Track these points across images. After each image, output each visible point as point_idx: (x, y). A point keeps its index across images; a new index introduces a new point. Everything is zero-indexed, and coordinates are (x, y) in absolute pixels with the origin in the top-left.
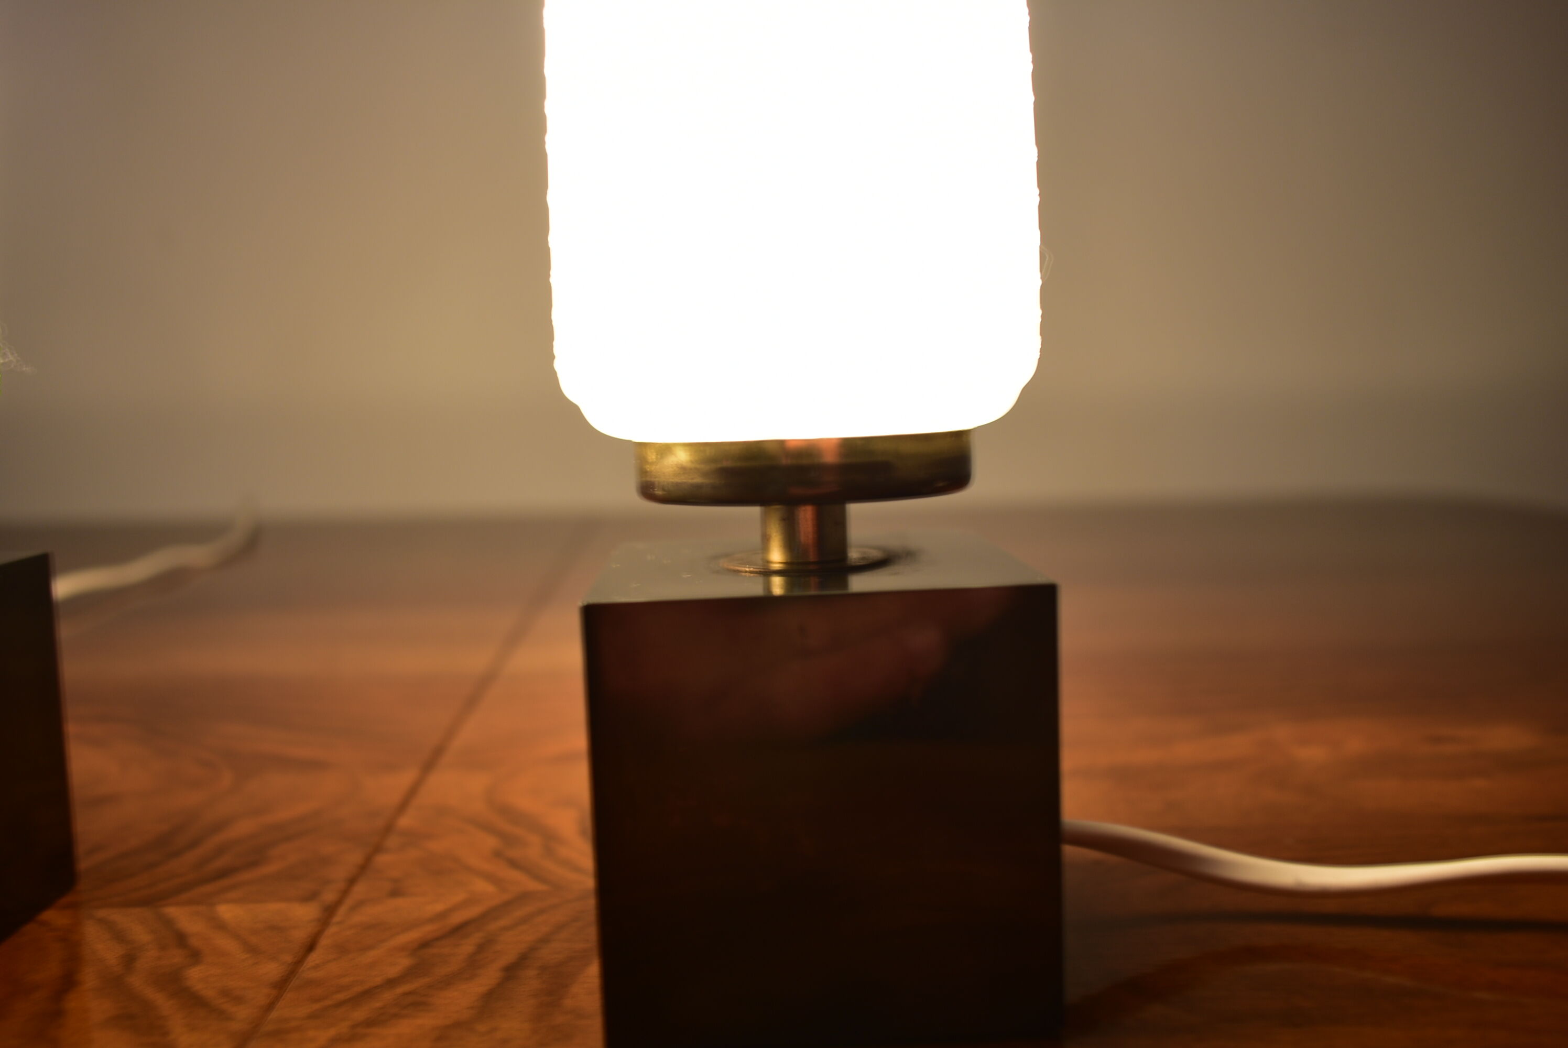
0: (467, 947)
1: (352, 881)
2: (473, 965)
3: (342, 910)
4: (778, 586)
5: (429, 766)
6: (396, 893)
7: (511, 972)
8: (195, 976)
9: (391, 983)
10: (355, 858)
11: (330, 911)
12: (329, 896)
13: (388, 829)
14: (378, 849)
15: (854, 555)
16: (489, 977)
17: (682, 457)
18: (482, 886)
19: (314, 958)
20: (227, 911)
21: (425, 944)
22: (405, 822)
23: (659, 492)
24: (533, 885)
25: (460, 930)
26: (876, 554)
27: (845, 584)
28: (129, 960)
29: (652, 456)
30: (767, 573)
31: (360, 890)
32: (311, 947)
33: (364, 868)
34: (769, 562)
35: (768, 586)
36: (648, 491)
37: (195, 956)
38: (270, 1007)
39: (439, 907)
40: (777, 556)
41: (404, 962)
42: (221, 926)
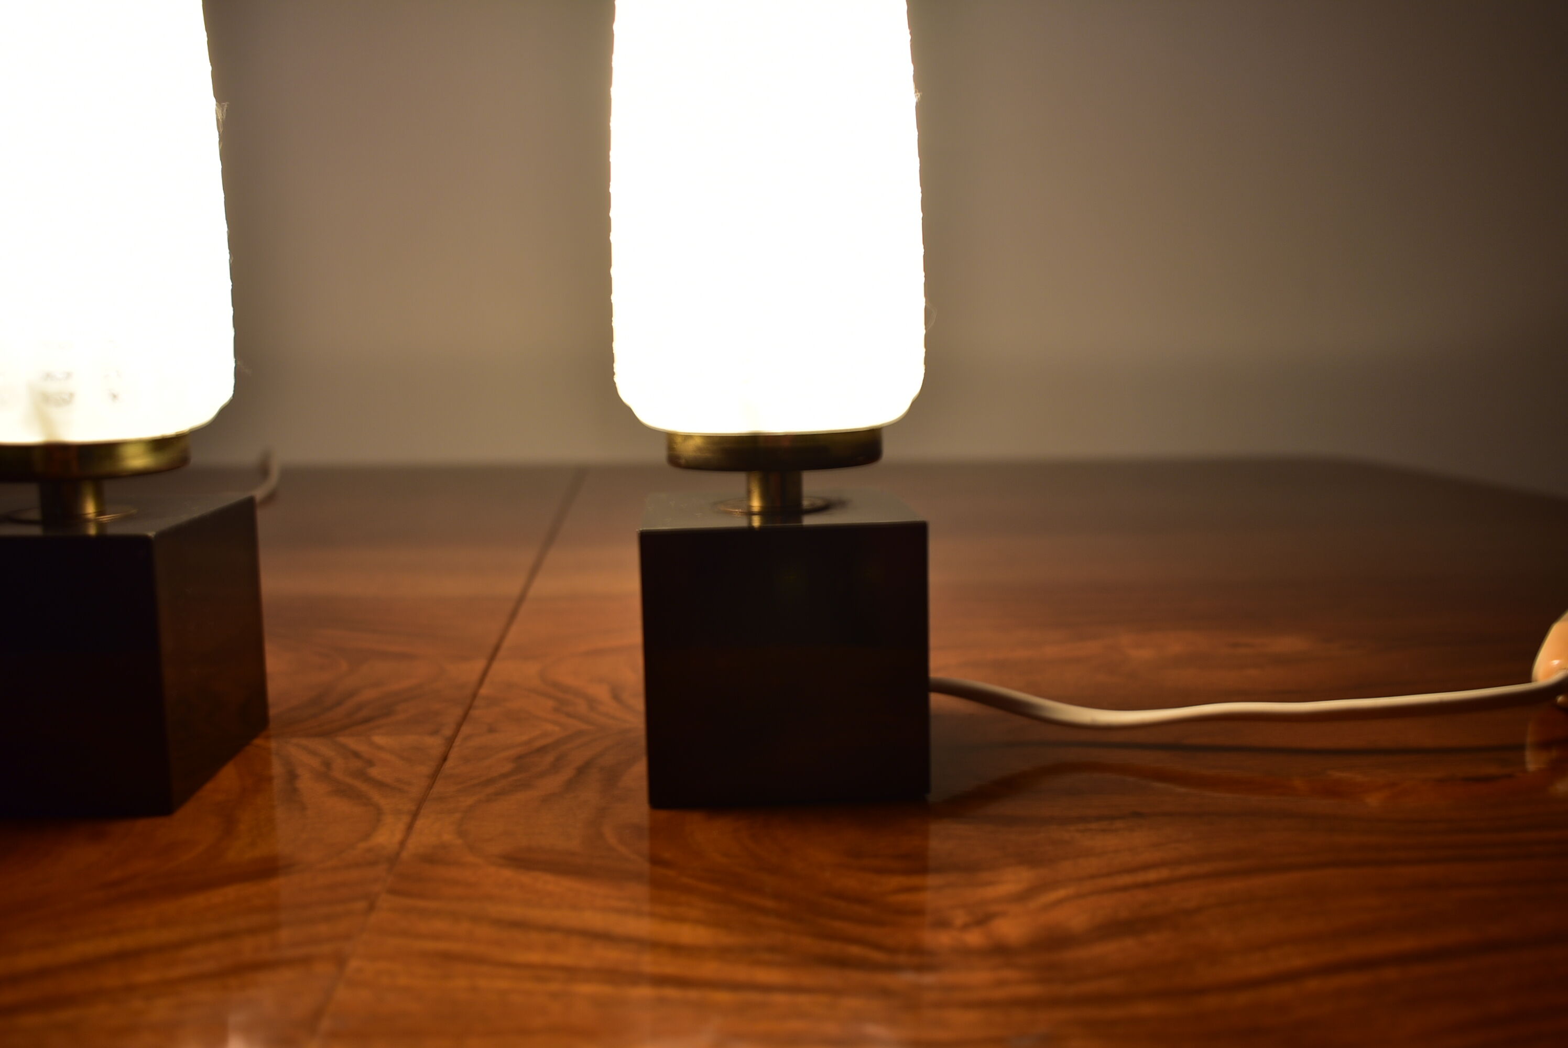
0: (549, 758)
1: (459, 726)
2: (555, 767)
3: (458, 742)
4: (756, 522)
5: (492, 658)
6: (492, 730)
7: (582, 771)
8: (374, 772)
9: (504, 776)
10: (458, 712)
11: (450, 742)
12: (448, 732)
13: (475, 695)
14: (470, 707)
15: (806, 503)
16: (567, 773)
17: (698, 442)
18: (549, 727)
19: (449, 764)
20: (379, 739)
21: (520, 757)
22: (484, 691)
23: (683, 461)
24: (584, 727)
25: (542, 750)
26: (819, 503)
27: (800, 521)
28: (327, 764)
29: (679, 440)
30: (750, 514)
31: (466, 730)
32: (445, 759)
33: (465, 717)
34: (750, 507)
35: (750, 521)
36: (675, 461)
37: (370, 763)
38: (430, 787)
39: (525, 738)
40: (756, 504)
41: (508, 767)
42: (380, 748)
